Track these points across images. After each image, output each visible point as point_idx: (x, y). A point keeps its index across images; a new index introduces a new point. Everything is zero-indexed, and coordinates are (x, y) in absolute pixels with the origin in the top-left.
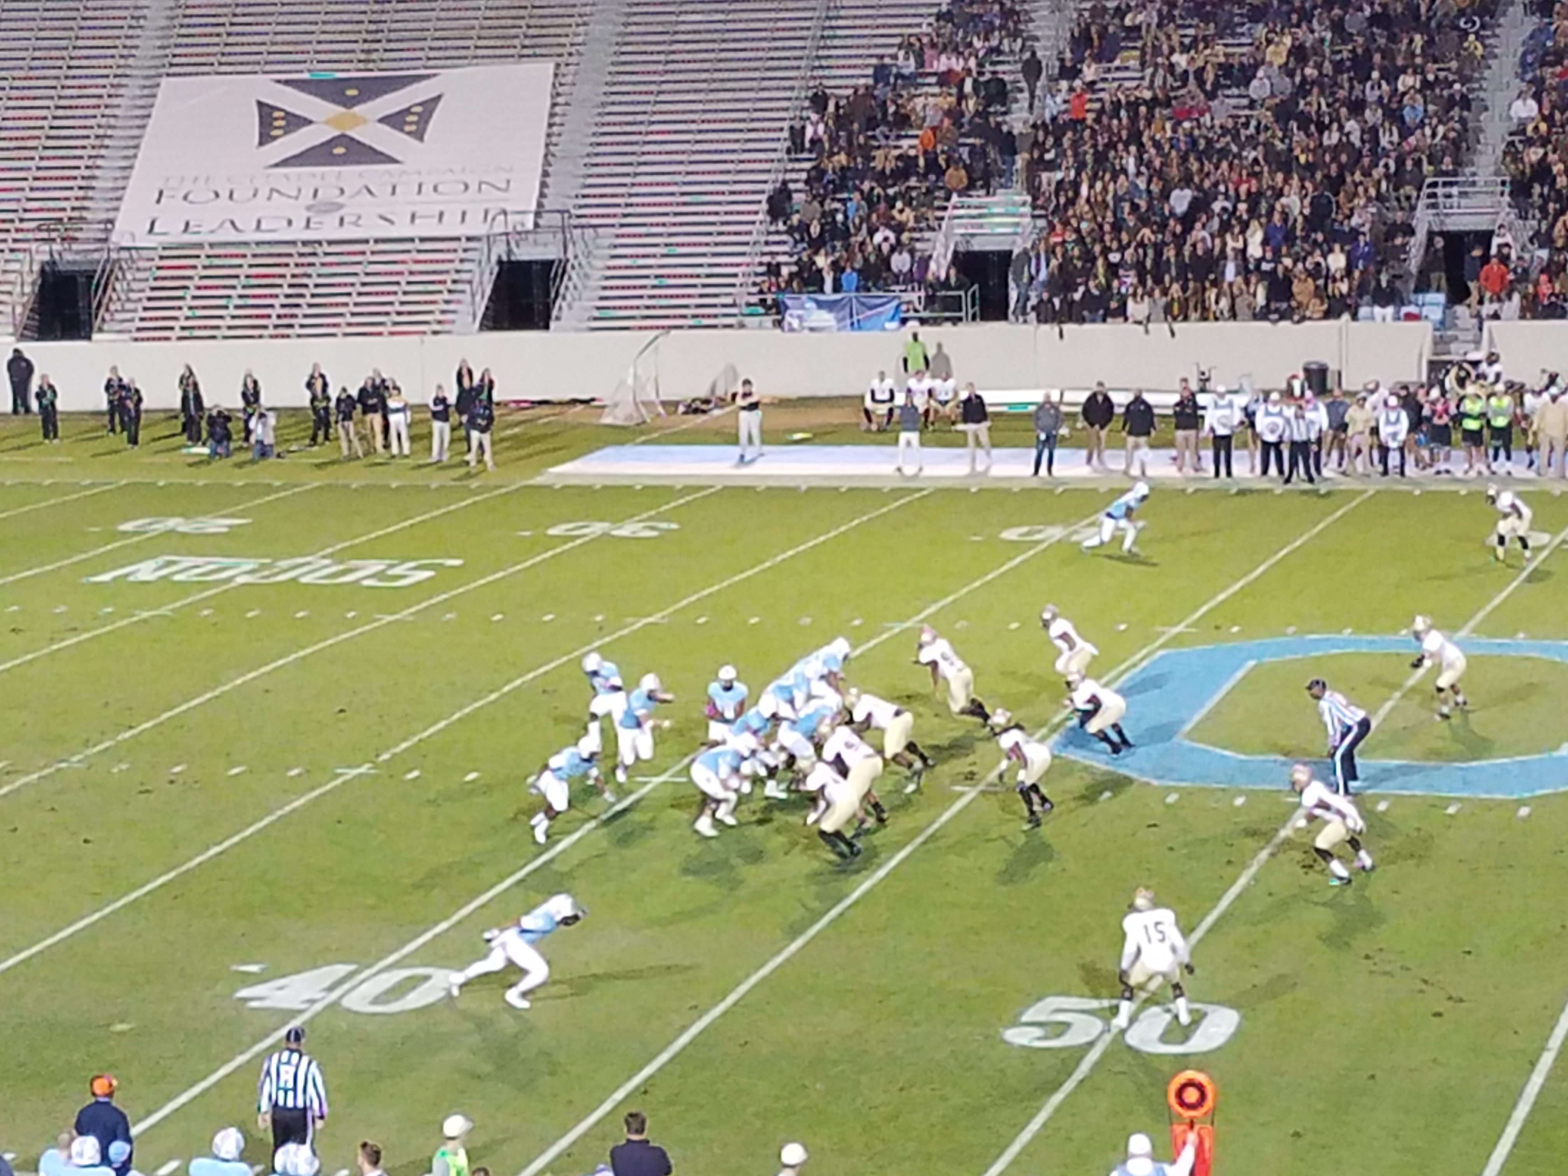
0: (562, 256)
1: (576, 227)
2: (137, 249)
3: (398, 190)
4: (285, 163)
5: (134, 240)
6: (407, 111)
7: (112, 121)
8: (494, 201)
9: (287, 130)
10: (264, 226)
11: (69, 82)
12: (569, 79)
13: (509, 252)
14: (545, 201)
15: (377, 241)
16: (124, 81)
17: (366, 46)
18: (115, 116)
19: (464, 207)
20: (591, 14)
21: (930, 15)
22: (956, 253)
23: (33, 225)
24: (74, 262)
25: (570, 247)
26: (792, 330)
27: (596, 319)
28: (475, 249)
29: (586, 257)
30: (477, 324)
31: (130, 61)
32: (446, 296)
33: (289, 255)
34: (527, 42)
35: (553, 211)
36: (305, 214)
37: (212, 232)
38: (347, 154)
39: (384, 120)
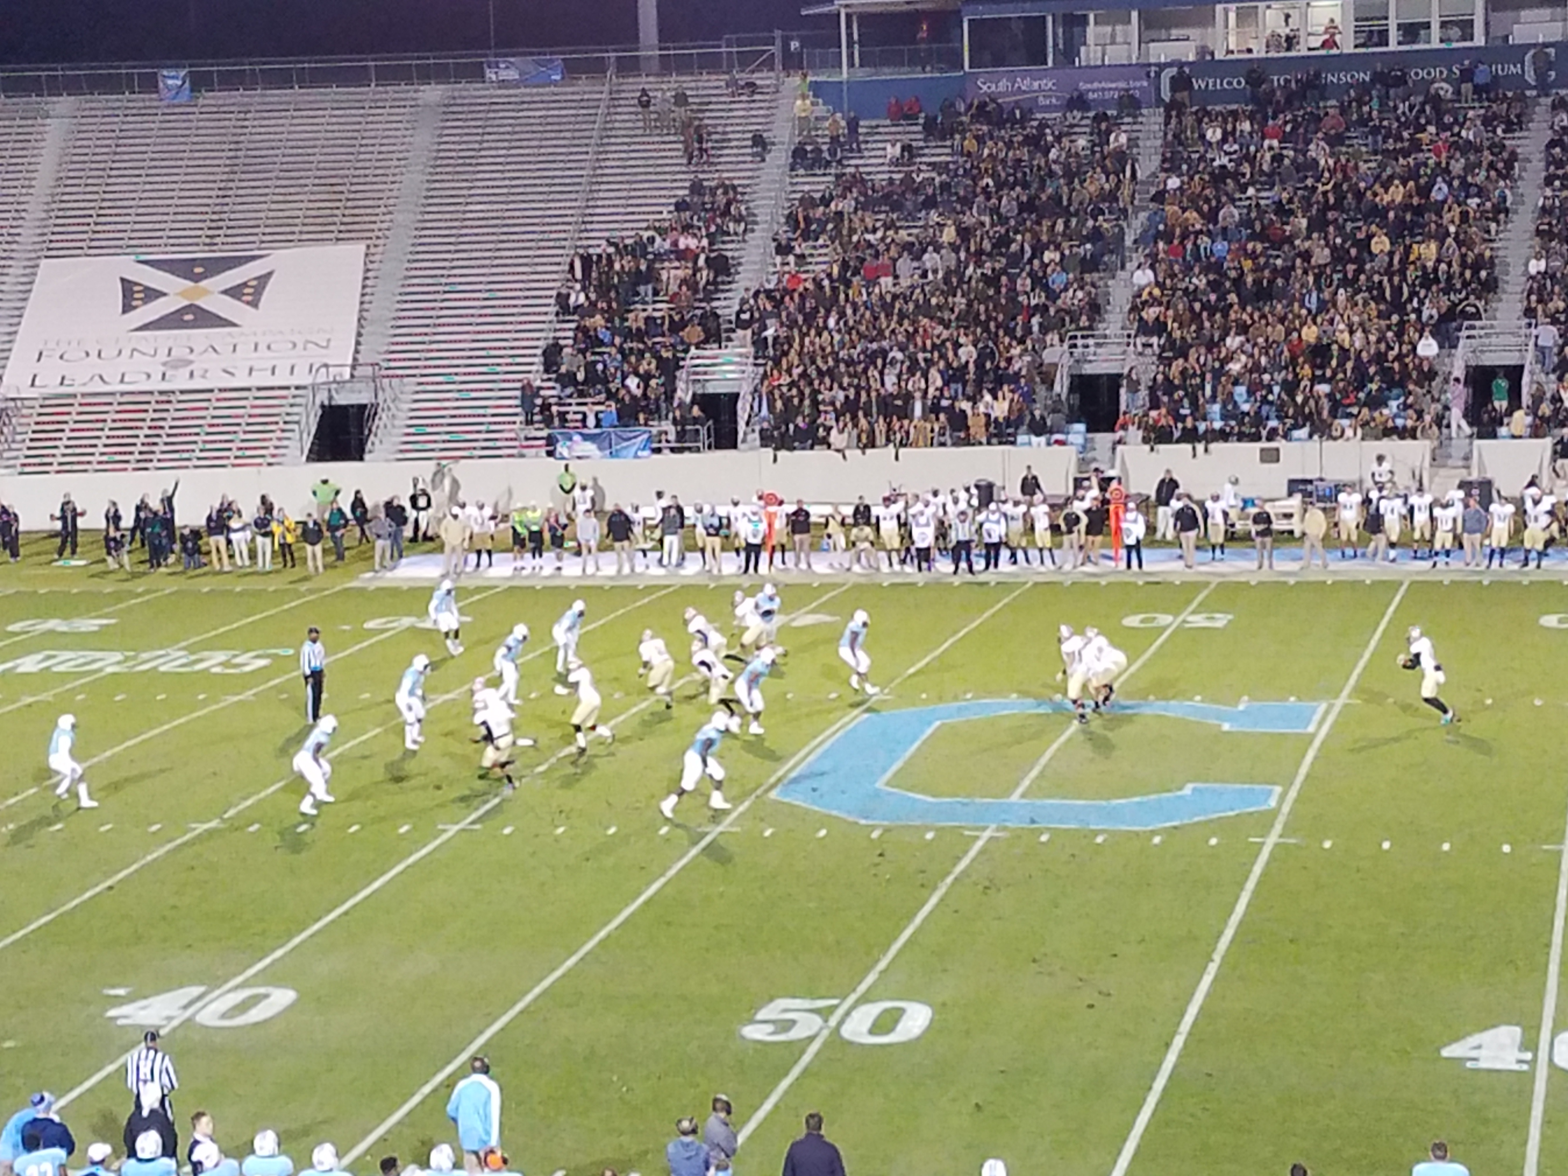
0: (374, 401)
1: (384, 377)
2: (22, 399)
3: (238, 348)
4: (145, 327)
5: (18, 391)
6: (245, 285)
8: (317, 356)
9: (145, 301)
10: (126, 379)
12: (377, 258)
13: (331, 398)
14: (359, 356)
15: (220, 390)
19: (293, 361)
20: (394, 206)
21: (670, 204)
22: (695, 394)
25: (380, 393)
27: (402, 451)
28: (302, 396)
29: (393, 401)
30: (304, 458)
31: (14, 246)
32: (279, 434)
33: (149, 403)
34: (343, 228)
35: (367, 365)
36: (161, 369)
37: (84, 384)
38: (195, 320)
39: (225, 292)
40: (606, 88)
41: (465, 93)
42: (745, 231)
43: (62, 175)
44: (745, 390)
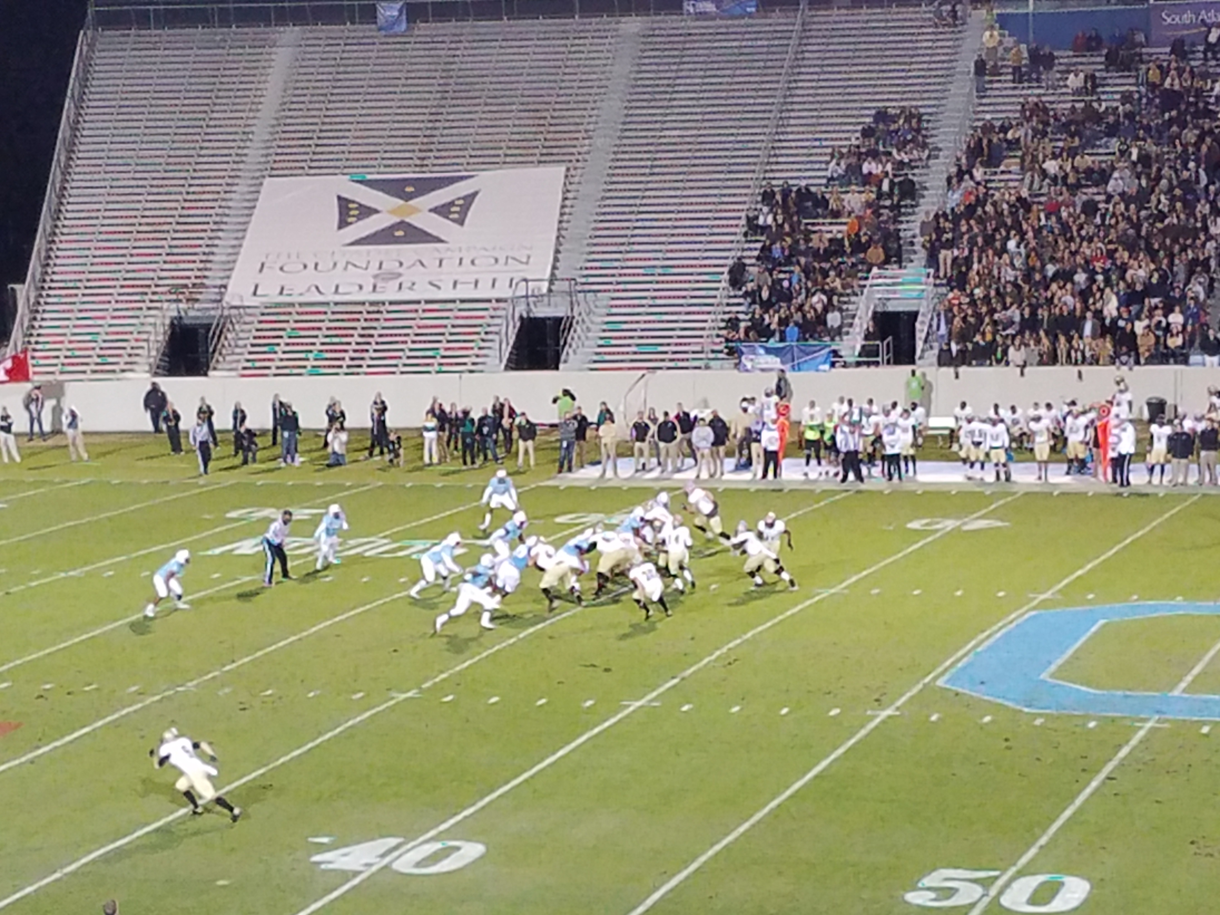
0: (569, 314)
1: (580, 292)
2: (244, 307)
3: (444, 263)
4: (358, 242)
5: (242, 300)
6: (452, 204)
7: (227, 211)
8: (517, 271)
9: (359, 218)
10: (341, 290)
12: (576, 179)
13: (529, 311)
14: (557, 272)
15: (427, 302)
16: (236, 181)
17: (421, 155)
18: (229, 208)
19: (495, 275)
20: (594, 131)
21: (856, 131)
22: (875, 313)
23: (166, 289)
24: (196, 318)
25: (576, 308)
26: (747, 371)
27: (594, 362)
28: (504, 309)
29: (588, 314)
30: (503, 366)
31: (241, 166)
32: (480, 344)
33: (361, 312)
34: (544, 151)
35: (563, 280)
36: (372, 281)
37: (301, 294)
38: (405, 236)
39: (434, 210)
40: (799, 21)
41: (663, 25)
42: (929, 157)
43: (285, 100)
44: (924, 309)
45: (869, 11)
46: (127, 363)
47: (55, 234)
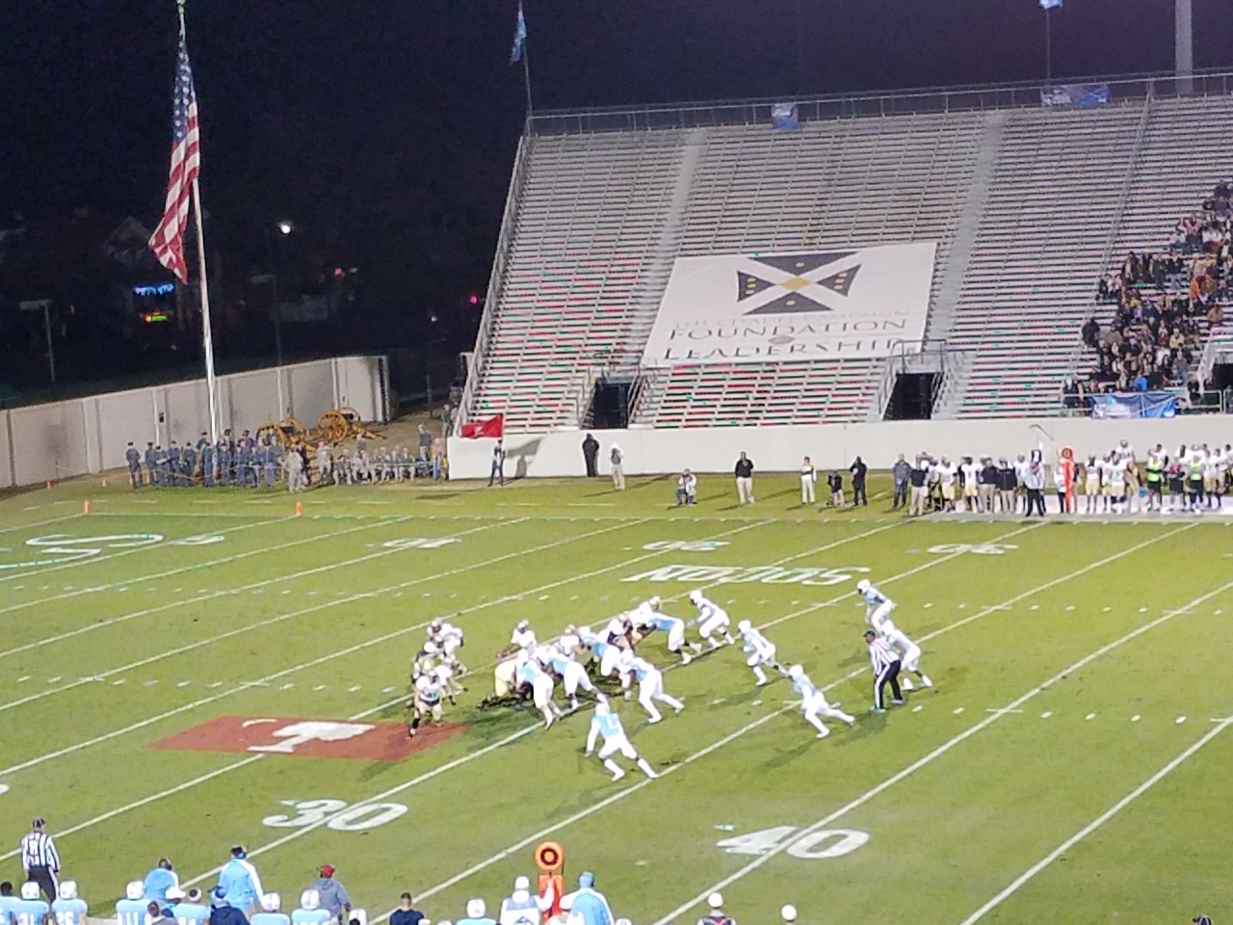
0: (940, 370)
1: (949, 351)
2: (658, 369)
3: (830, 328)
4: (756, 311)
5: (656, 363)
6: (836, 277)
7: (644, 287)
8: (894, 334)
9: (757, 290)
10: (740, 353)
11: (616, 262)
12: (946, 253)
13: (904, 369)
14: (928, 334)
15: (815, 362)
16: (652, 261)
17: (810, 235)
19: (874, 338)
20: (962, 210)
21: (1198, 205)
22: (1215, 365)
23: (591, 355)
24: (617, 378)
25: (946, 365)
26: (1099, 418)
27: (962, 412)
28: (883, 367)
29: (956, 370)
30: (882, 416)
31: (655, 248)
32: (861, 397)
33: (757, 372)
34: (918, 229)
35: (934, 341)
36: (769, 345)
37: (707, 357)
38: (796, 305)
39: (821, 283)
40: (1146, 108)
41: (1024, 116)
43: (694, 190)
45: (1210, 98)
46: (559, 418)
47: (499, 309)
